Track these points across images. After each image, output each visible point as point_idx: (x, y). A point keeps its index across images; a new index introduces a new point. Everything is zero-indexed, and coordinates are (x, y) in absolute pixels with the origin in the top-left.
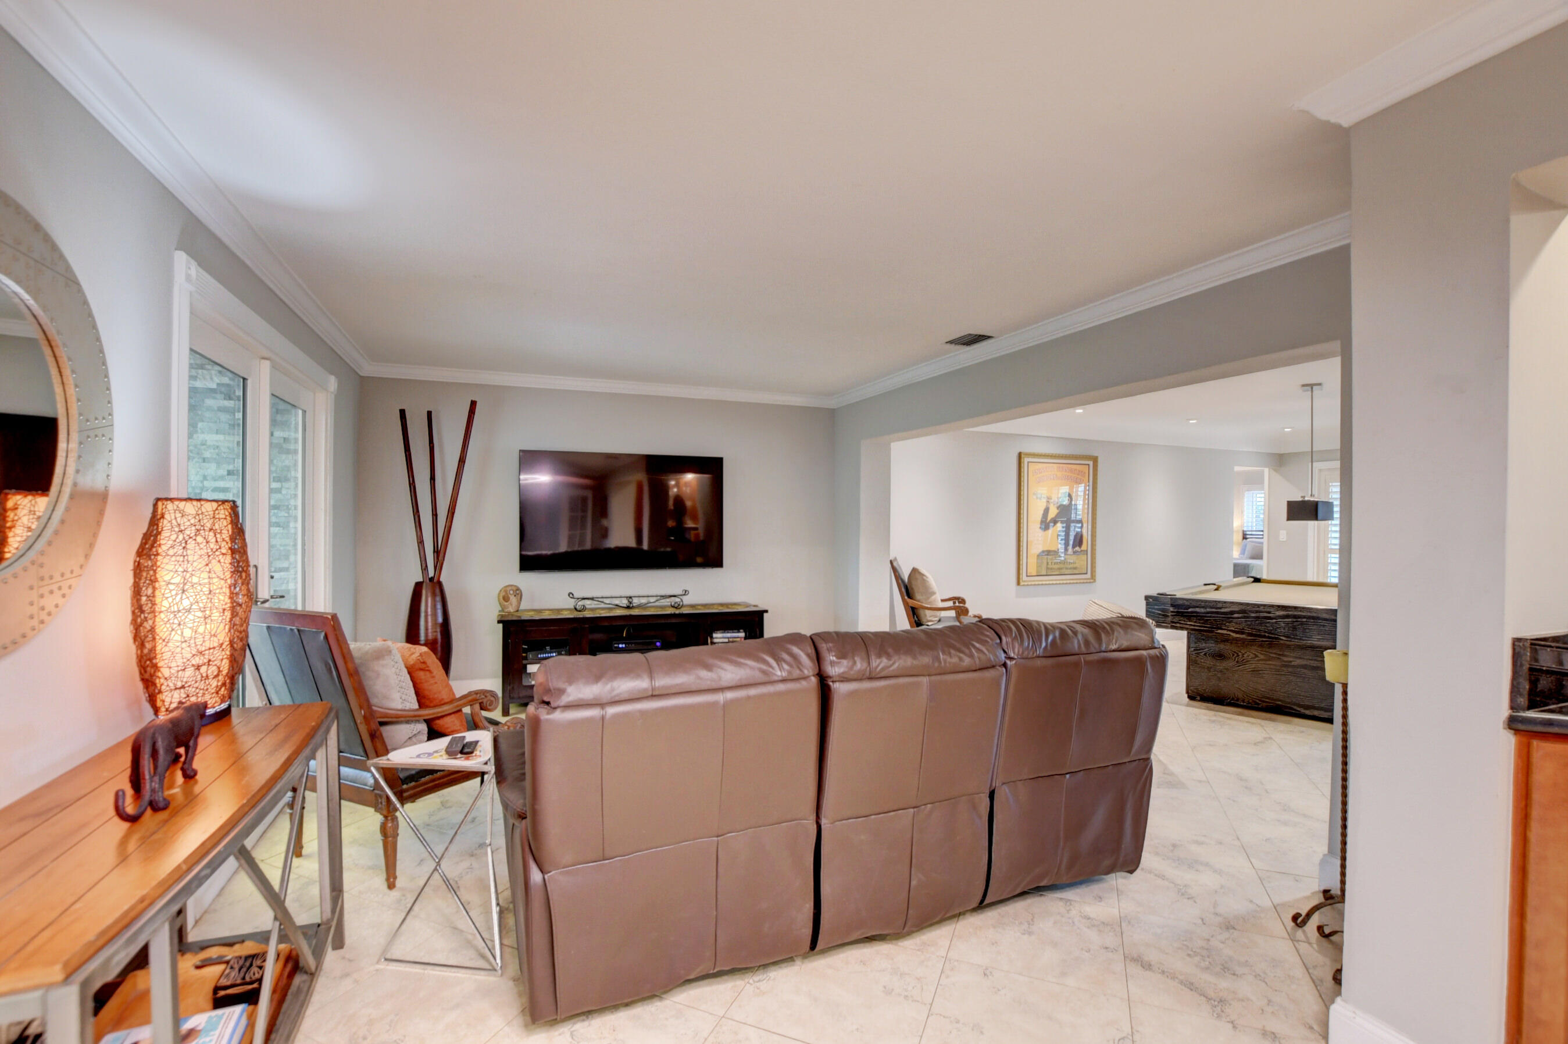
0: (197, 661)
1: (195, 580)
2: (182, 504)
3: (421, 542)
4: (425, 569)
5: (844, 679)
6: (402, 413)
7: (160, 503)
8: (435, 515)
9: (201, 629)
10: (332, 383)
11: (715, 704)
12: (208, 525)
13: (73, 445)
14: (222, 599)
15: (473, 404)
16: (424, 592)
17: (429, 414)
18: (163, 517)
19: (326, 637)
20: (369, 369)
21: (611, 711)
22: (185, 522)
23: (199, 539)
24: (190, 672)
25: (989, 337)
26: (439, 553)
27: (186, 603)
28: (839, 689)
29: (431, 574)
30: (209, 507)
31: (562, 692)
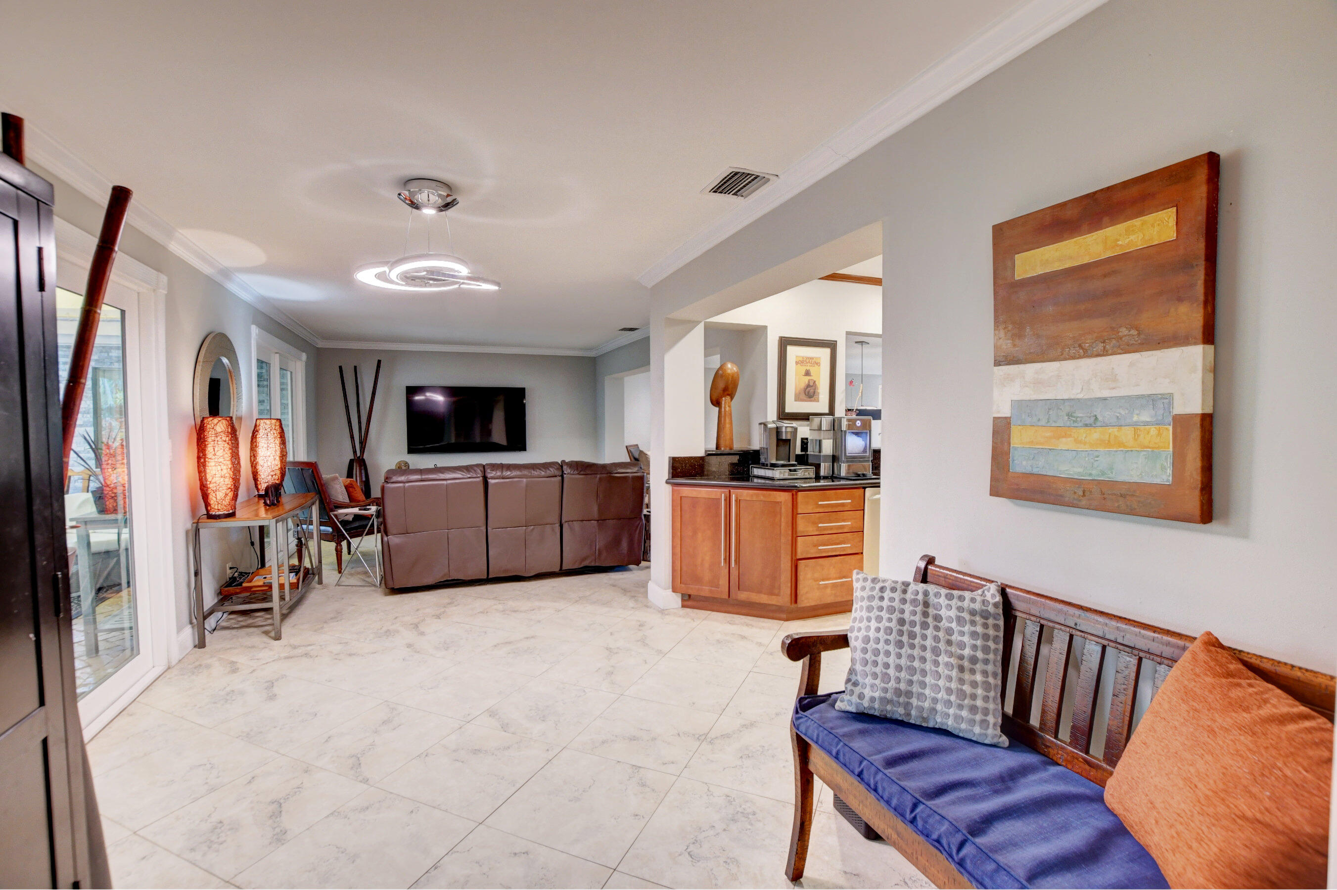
0: (272, 473)
1: (271, 446)
2: (265, 421)
3: (352, 437)
4: (355, 452)
5: (493, 478)
6: (341, 368)
7: (258, 421)
8: (360, 422)
9: (273, 463)
10: (304, 356)
11: (443, 484)
12: (274, 428)
13: (235, 402)
14: (278, 453)
15: (379, 362)
16: (355, 464)
17: (355, 367)
18: (259, 425)
19: (312, 471)
20: (321, 344)
21: (407, 485)
22: (267, 427)
23: (271, 432)
24: (270, 477)
25: (636, 329)
26: (363, 443)
27: (269, 454)
28: (491, 481)
29: (358, 455)
30: (274, 421)
31: (391, 478)
